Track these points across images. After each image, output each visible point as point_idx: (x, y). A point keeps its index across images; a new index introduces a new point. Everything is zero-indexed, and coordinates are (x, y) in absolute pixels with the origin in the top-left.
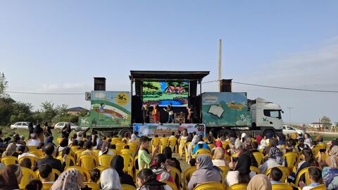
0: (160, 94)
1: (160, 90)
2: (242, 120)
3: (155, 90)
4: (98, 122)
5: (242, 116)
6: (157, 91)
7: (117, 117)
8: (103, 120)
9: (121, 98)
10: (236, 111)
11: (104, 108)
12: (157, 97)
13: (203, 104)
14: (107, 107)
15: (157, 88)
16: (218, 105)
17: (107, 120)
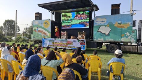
0: (71, 20)
1: (71, 18)
2: (127, 37)
3: (68, 18)
4: (36, 37)
5: (127, 34)
6: (70, 19)
7: (44, 35)
8: (38, 36)
9: (46, 23)
10: (121, 29)
11: (38, 29)
12: (69, 22)
13: (95, 25)
14: (40, 29)
15: (69, 17)
16: (106, 26)
17: (40, 36)
